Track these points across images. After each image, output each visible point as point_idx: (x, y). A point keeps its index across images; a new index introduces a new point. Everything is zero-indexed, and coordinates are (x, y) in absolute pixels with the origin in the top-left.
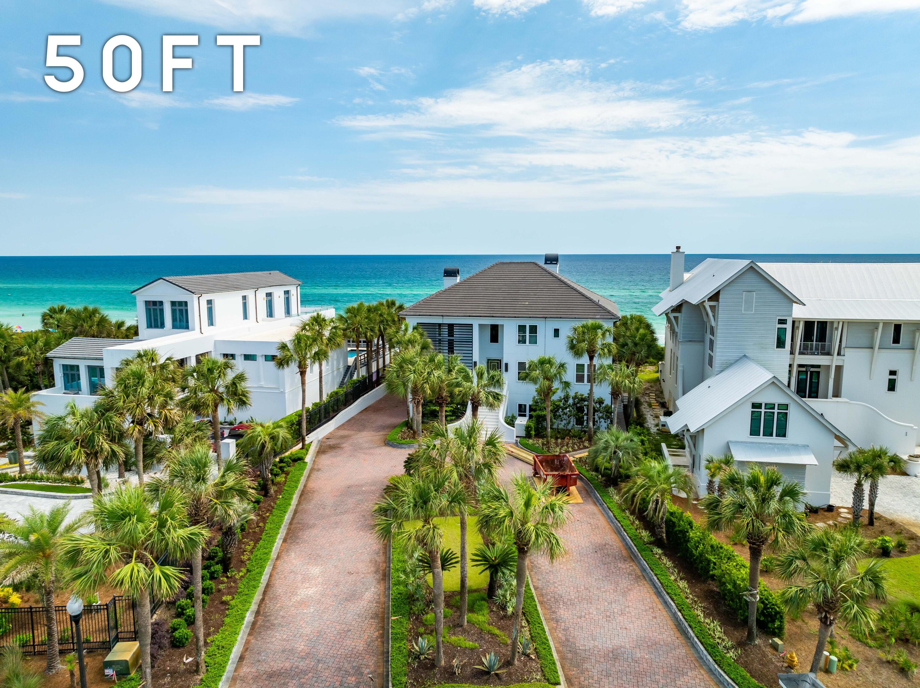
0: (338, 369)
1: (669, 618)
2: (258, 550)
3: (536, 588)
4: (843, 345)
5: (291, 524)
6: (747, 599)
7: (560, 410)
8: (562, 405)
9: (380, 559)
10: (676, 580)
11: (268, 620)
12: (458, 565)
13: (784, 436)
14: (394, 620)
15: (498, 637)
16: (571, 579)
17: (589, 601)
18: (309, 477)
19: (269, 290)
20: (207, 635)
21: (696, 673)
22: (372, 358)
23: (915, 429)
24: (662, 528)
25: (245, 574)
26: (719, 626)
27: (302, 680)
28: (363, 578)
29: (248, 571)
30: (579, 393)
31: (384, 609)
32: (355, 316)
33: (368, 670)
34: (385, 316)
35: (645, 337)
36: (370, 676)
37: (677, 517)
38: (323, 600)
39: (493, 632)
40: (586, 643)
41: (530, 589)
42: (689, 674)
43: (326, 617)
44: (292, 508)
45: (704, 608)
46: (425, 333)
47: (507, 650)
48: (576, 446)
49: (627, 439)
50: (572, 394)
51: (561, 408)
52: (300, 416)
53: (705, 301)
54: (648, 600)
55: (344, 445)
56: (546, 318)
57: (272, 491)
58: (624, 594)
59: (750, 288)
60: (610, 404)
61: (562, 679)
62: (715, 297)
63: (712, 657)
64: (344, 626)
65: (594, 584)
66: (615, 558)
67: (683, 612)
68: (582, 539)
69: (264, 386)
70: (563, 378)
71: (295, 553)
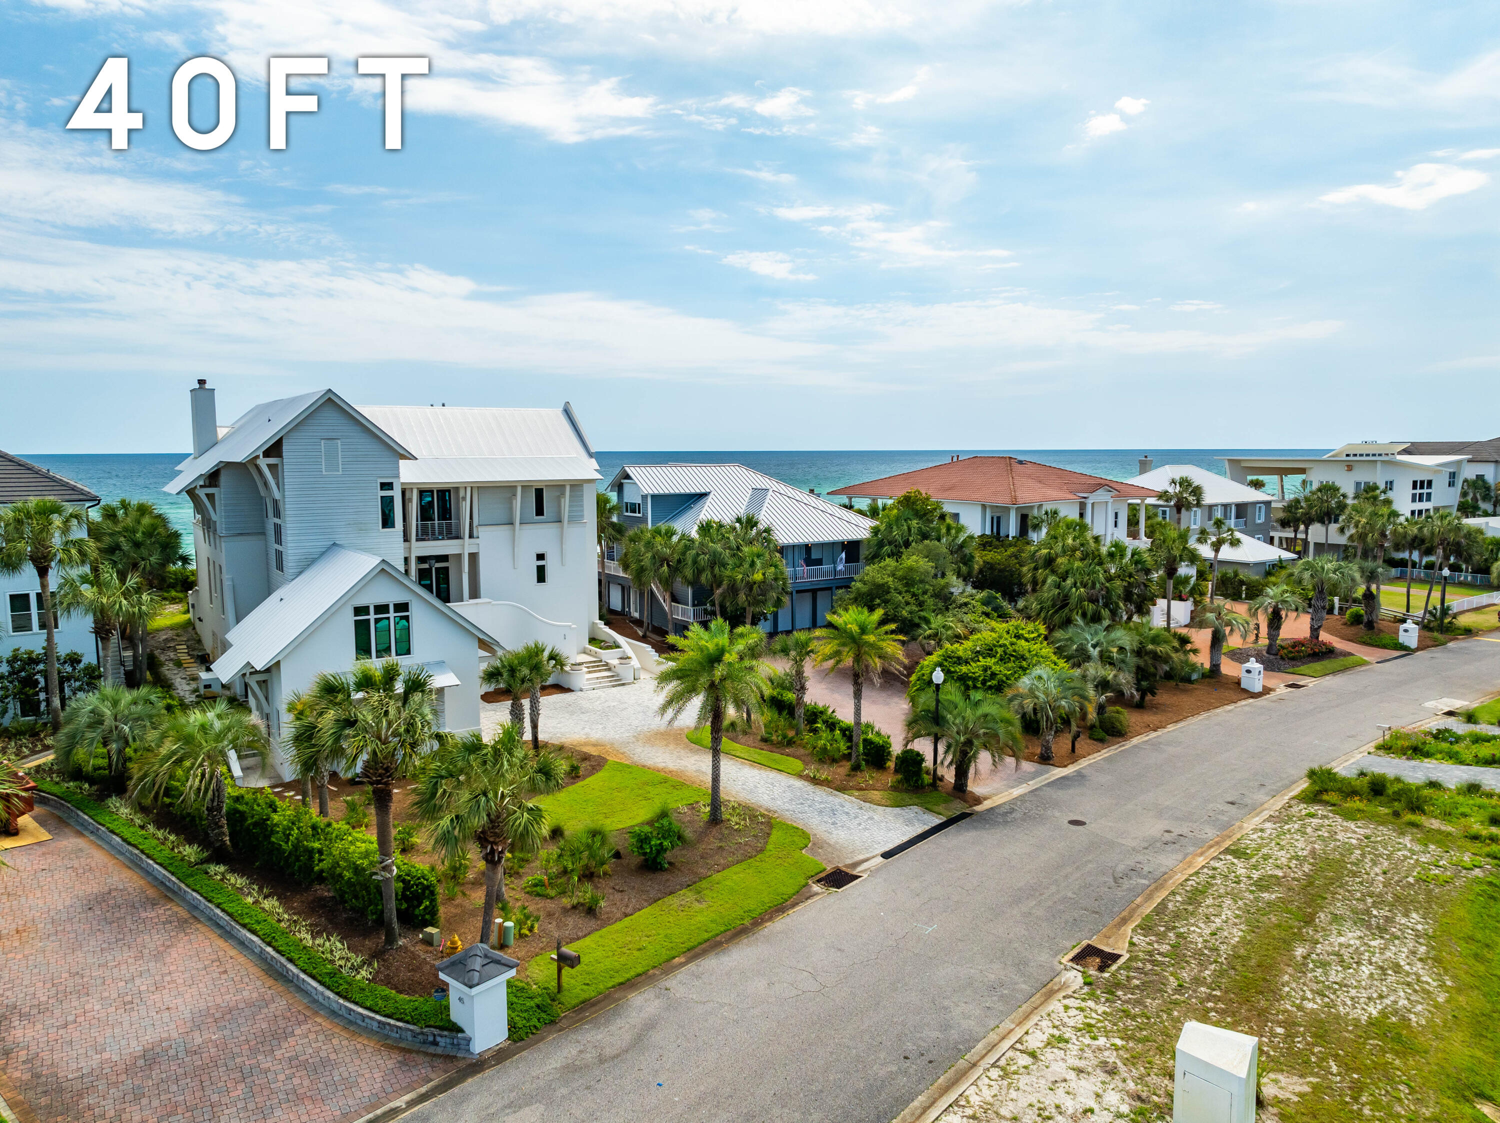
4: (475, 522)
6: (379, 878)
10: (256, 902)
13: (408, 652)
16: (36, 971)
17: (84, 991)
21: (308, 1026)
23: (574, 628)
24: (222, 827)
26: (340, 941)
35: (155, 529)
37: (247, 804)
40: (83, 1064)
42: (298, 1032)
45: (311, 925)
48: (24, 749)
49: (135, 702)
53: (257, 457)
54: (209, 950)
58: (159, 955)
59: (330, 434)
60: (94, 662)
62: (274, 449)
63: (332, 991)
65: (90, 960)
66: (133, 906)
67: (274, 944)
68: (56, 897)
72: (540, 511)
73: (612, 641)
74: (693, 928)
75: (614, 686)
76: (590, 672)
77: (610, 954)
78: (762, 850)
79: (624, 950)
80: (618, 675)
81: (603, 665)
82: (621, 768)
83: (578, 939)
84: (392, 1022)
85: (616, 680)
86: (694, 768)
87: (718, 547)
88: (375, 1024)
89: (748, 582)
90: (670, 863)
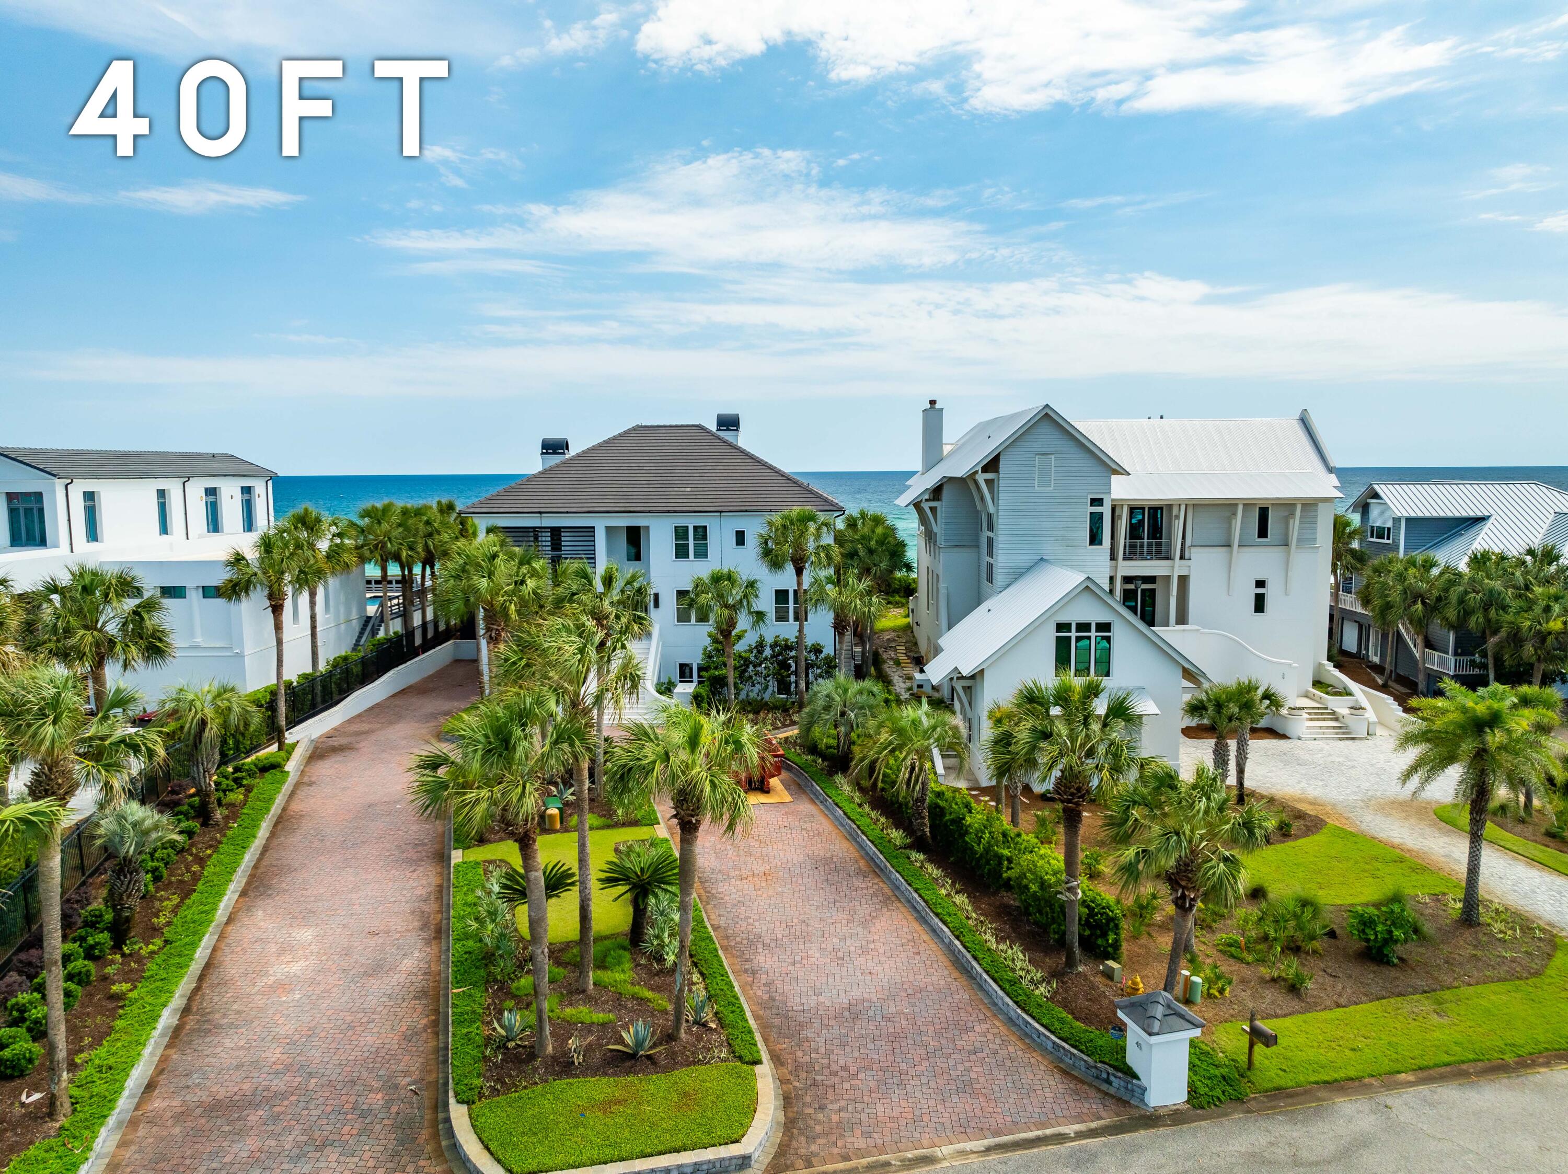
0: (349, 621)
1: (939, 953)
2: (189, 907)
3: (715, 928)
4: (1188, 543)
5: (255, 867)
6: (1064, 898)
7: (751, 668)
8: (753, 659)
9: (431, 907)
10: (948, 895)
11: (208, 1021)
12: (576, 889)
13: (1108, 674)
14: (455, 994)
15: (650, 1002)
16: (776, 911)
17: (808, 938)
18: (292, 794)
19: (211, 483)
20: (75, 1051)
21: (988, 1026)
22: (412, 603)
23: (1297, 668)
24: (924, 818)
25: (160, 949)
26: (1022, 952)
28: (398, 939)
29: (167, 942)
30: (781, 637)
31: (439, 982)
32: (379, 523)
33: (408, 1079)
34: (436, 525)
35: (886, 539)
36: (413, 1087)
37: (946, 801)
38: (319, 978)
39: (641, 995)
40: (804, 1001)
41: (705, 927)
42: (977, 1028)
43: (325, 1005)
44: (258, 842)
45: (996, 929)
47: (667, 1020)
48: (778, 722)
49: (860, 693)
50: (769, 640)
51: (751, 662)
52: (274, 693)
53: (976, 472)
54: (906, 930)
55: (361, 745)
56: (721, 512)
57: (219, 817)
58: (866, 923)
59: (1044, 449)
61: (765, 1056)
62: (992, 465)
63: (1011, 998)
64: (361, 1015)
65: (815, 913)
66: (849, 874)
67: (962, 938)
68: (793, 852)
69: (203, 645)
70: (754, 604)
71: (264, 911)
72: (1263, 533)
73: (1341, 686)
74: (1428, 1044)
75: (1340, 739)
76: (1311, 719)
77: (1316, 1044)
78: (1537, 974)
79: (1334, 1045)
80: (1347, 727)
81: (1329, 714)
82: (1343, 835)
83: (1277, 1016)
84: (1067, 1046)
85: (1344, 733)
86: (1442, 851)
87: (1497, 585)
88: (1050, 1045)
89: (1539, 632)
90: (1401, 959)
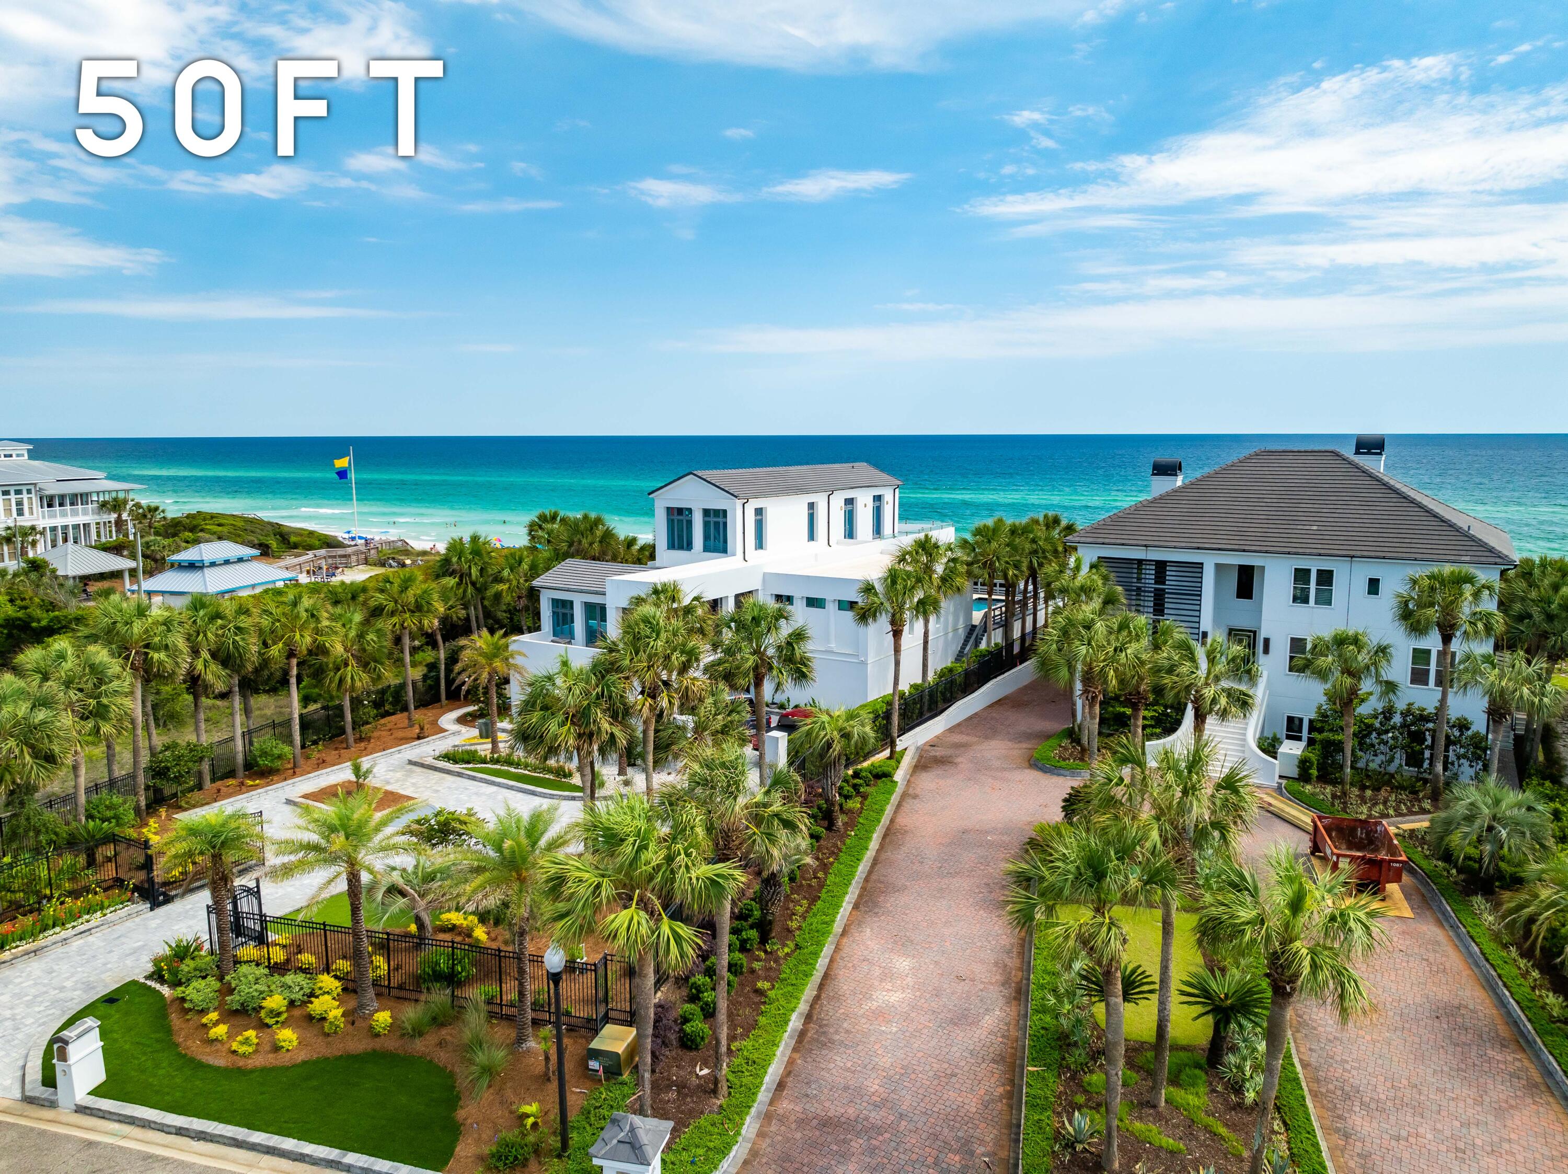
0: (955, 630)
2: (815, 915)
3: (1305, 1065)
5: (867, 880)
7: (1374, 735)
8: (1378, 725)
9: (1013, 962)
11: (824, 1033)
12: (1155, 998)
14: (1032, 1073)
15: (1225, 1140)
17: (1419, 1110)
18: (899, 806)
19: (849, 494)
20: (732, 1038)
22: (1014, 615)
25: (793, 951)
27: (874, 1142)
28: (982, 990)
29: (797, 947)
30: (1416, 705)
31: (1016, 1049)
32: (989, 542)
33: (983, 1149)
34: (1041, 543)
36: (987, 1159)
38: (912, 1015)
41: (1293, 1065)
43: (916, 1045)
44: (870, 854)
46: (1112, 576)
47: (1241, 1169)
48: (1403, 807)
49: (1519, 805)
50: (1401, 705)
51: (1375, 730)
52: (890, 704)
55: (959, 760)
56: (1353, 557)
57: (840, 823)
58: (1500, 1112)
60: (1484, 732)
64: (946, 1066)
65: (1430, 1079)
66: (1481, 1037)
68: (1408, 987)
69: (836, 650)
70: (1383, 673)
71: (872, 929)
